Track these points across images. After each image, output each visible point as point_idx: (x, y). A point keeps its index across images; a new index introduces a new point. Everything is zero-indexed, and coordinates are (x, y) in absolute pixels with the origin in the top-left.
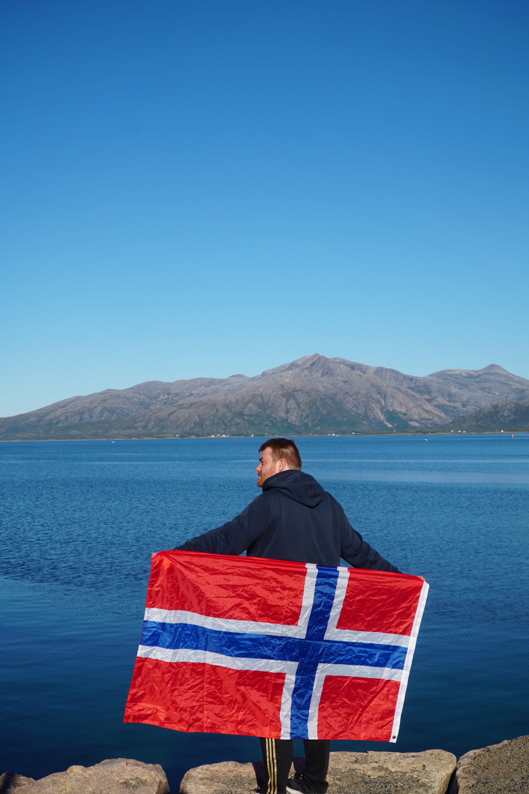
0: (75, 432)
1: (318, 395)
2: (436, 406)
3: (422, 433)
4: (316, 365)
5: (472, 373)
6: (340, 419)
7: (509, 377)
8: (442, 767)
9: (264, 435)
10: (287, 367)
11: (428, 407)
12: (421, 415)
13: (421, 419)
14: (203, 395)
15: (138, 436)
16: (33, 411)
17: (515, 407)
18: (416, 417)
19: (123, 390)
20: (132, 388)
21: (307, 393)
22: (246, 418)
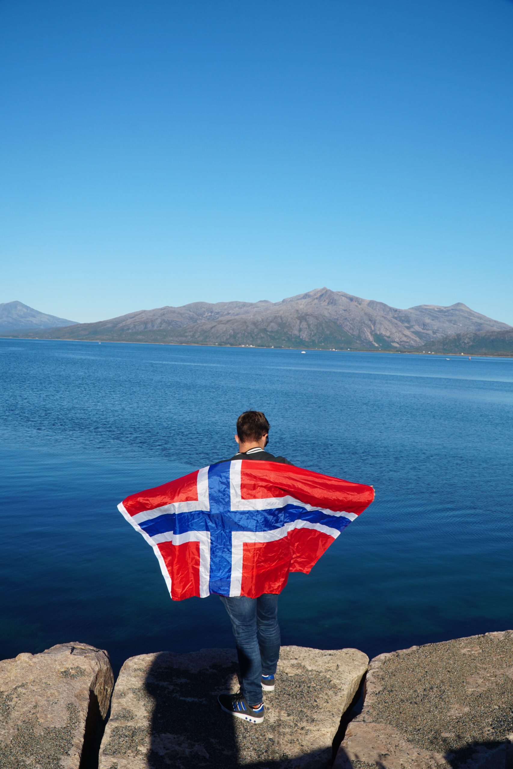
0: (140, 337)
1: (324, 319)
2: (413, 332)
3: (401, 352)
4: (324, 296)
5: (442, 308)
6: (340, 338)
7: (471, 313)
8: (354, 668)
9: (282, 347)
10: (302, 296)
11: (407, 332)
12: (401, 339)
13: (401, 342)
14: (237, 315)
15: (187, 342)
16: (110, 320)
17: (474, 336)
18: (397, 340)
19: (178, 308)
20: (184, 307)
21: (316, 317)
22: (268, 333)
